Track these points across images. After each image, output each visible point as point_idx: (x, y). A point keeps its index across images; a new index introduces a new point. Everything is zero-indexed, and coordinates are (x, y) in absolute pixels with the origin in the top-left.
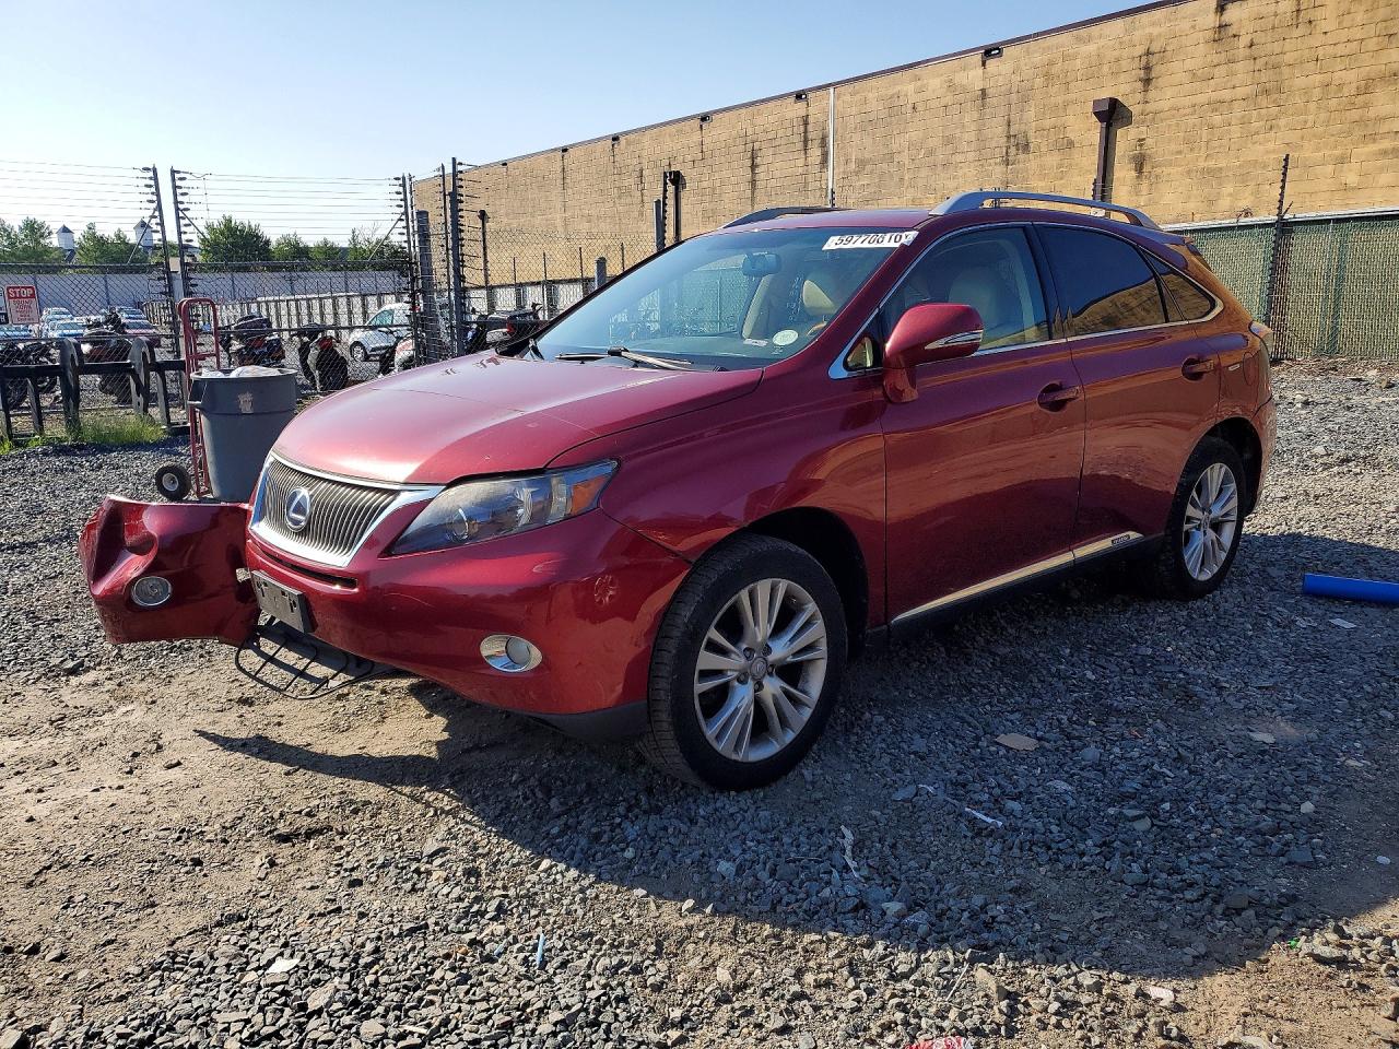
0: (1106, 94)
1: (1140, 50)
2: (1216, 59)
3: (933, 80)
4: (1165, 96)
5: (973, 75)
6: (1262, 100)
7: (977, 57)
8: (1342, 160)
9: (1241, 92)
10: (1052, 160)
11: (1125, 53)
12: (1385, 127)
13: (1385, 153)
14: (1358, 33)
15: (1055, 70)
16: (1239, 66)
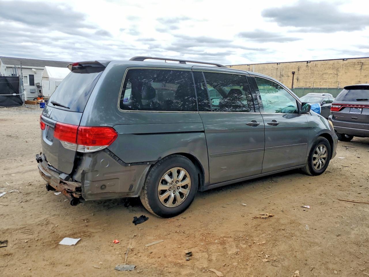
0: (293, 71)
1: (298, 66)
2: (307, 69)
3: (270, 66)
4: (300, 72)
5: (276, 66)
6: (312, 74)
7: (277, 64)
8: (320, 82)
9: (309, 73)
10: (287, 78)
11: (296, 66)
12: (325, 79)
13: (325, 82)
14: (322, 68)
15: (287, 67)
16: (309, 70)
